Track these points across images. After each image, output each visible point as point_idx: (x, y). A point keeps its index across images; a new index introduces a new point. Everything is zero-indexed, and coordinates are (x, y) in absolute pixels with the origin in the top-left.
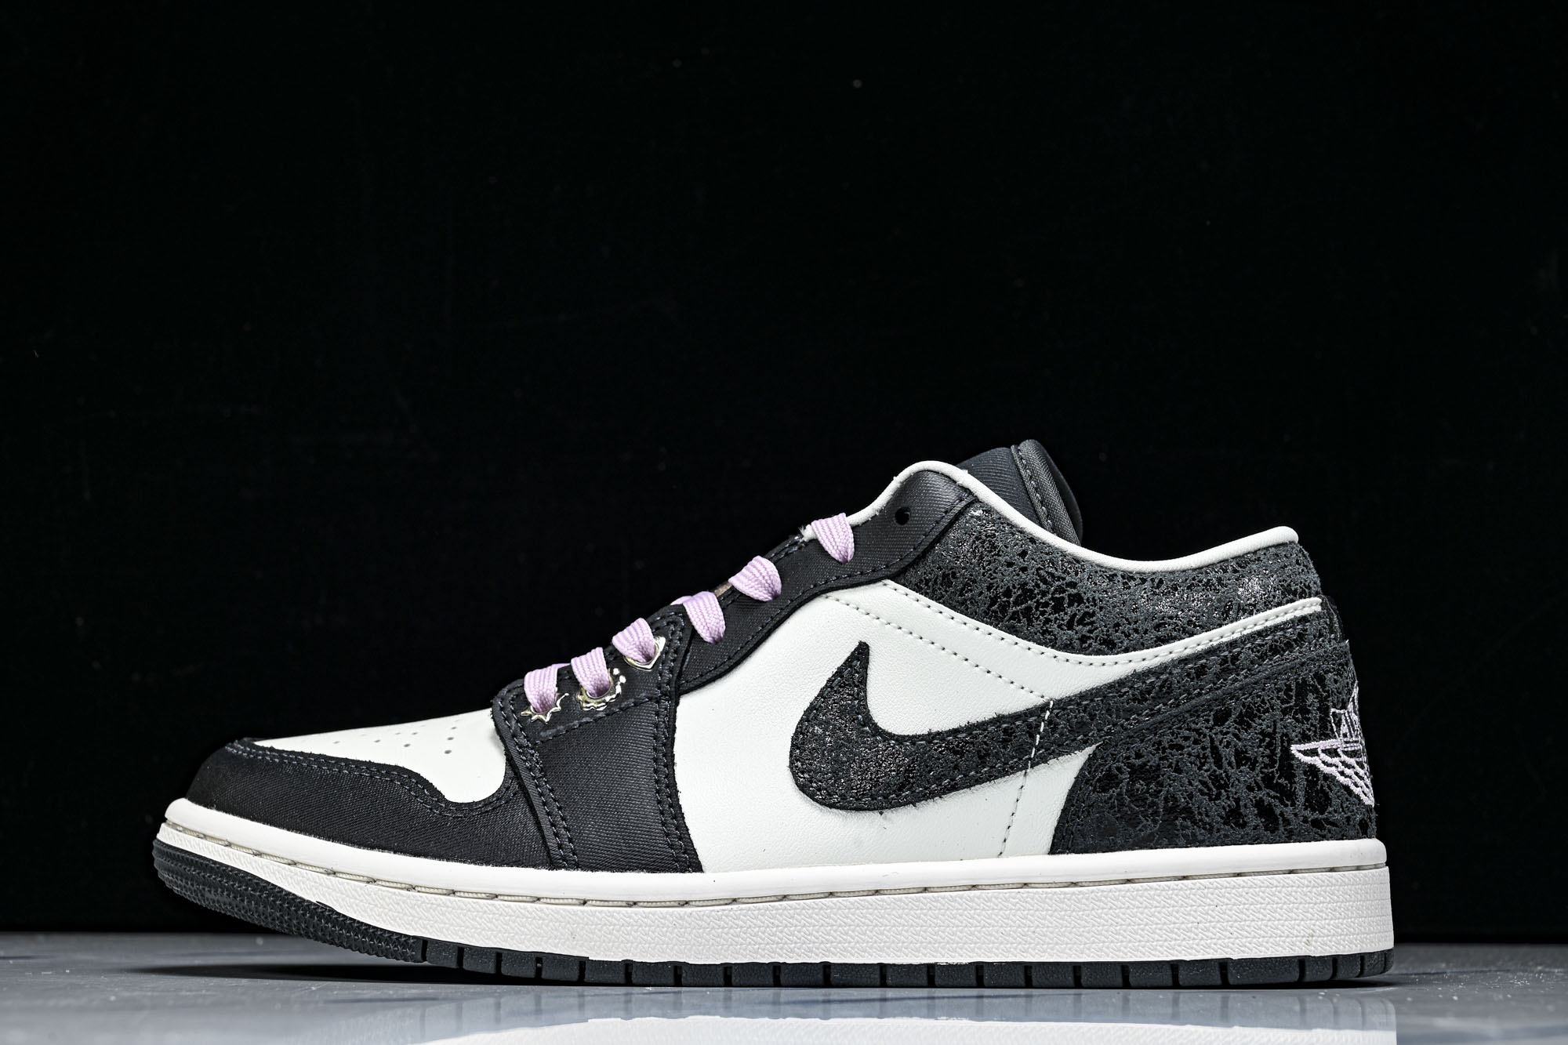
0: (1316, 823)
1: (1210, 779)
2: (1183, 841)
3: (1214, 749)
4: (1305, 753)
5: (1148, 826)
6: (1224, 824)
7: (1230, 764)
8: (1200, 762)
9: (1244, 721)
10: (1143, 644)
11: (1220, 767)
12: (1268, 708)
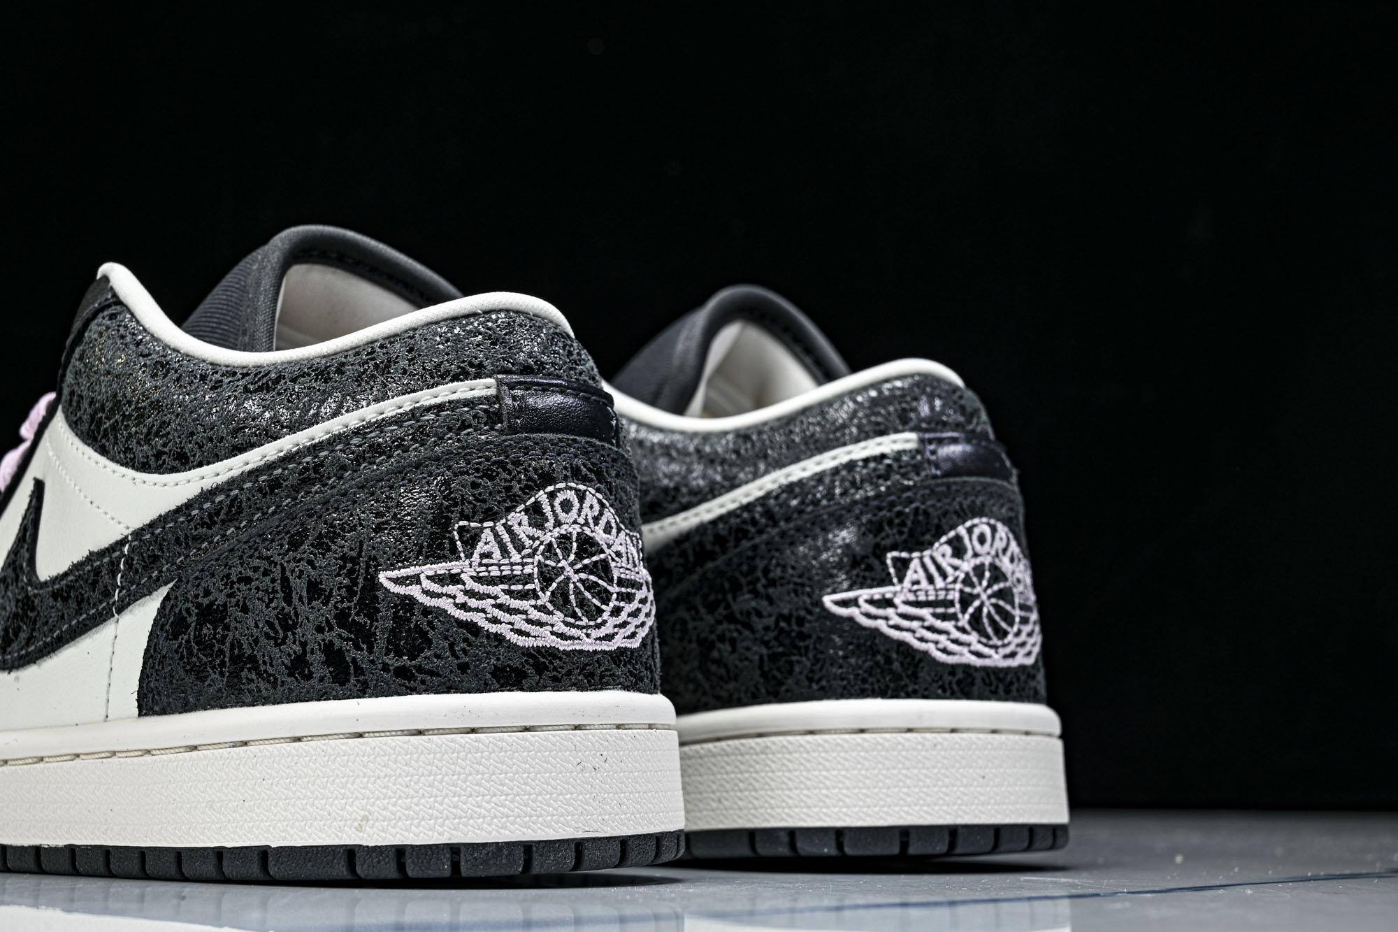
0: (401, 672)
1: (278, 619)
2: (249, 699)
3: (285, 581)
4: (397, 581)
5: (216, 681)
6: (289, 675)
7: (301, 599)
8: (269, 598)
9: (322, 545)
10: (217, 456)
11: (289, 603)
12: (355, 525)
